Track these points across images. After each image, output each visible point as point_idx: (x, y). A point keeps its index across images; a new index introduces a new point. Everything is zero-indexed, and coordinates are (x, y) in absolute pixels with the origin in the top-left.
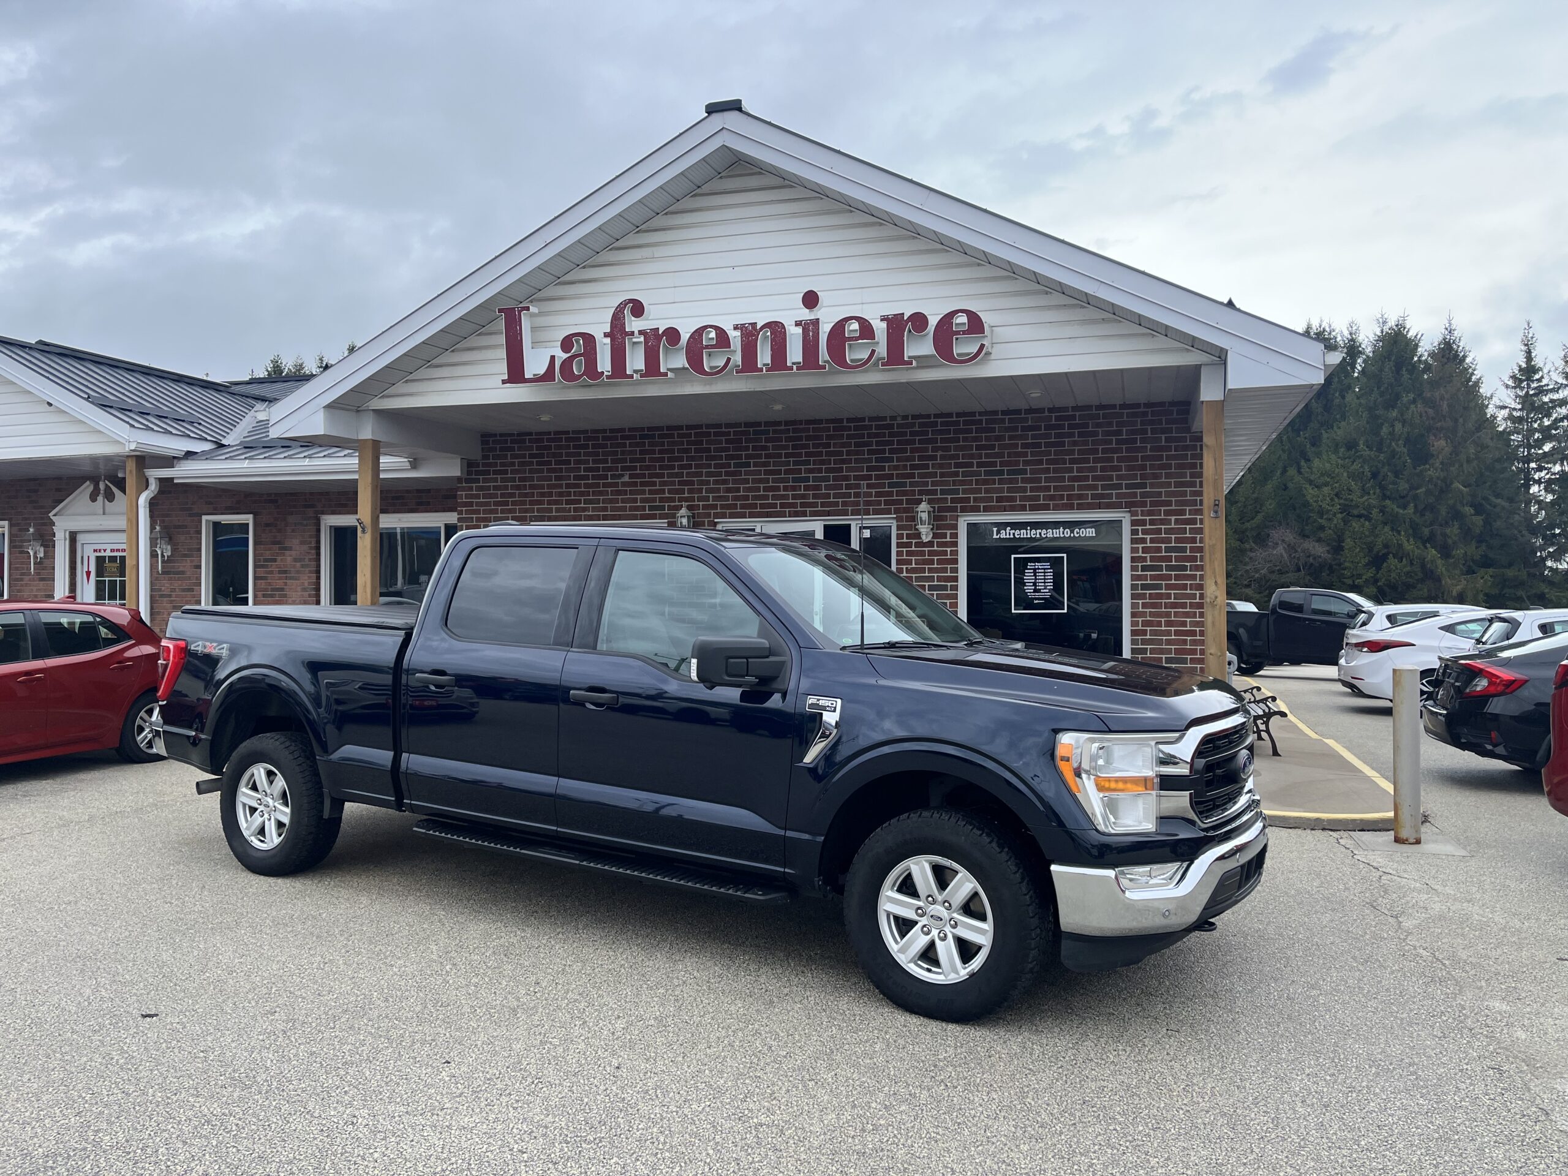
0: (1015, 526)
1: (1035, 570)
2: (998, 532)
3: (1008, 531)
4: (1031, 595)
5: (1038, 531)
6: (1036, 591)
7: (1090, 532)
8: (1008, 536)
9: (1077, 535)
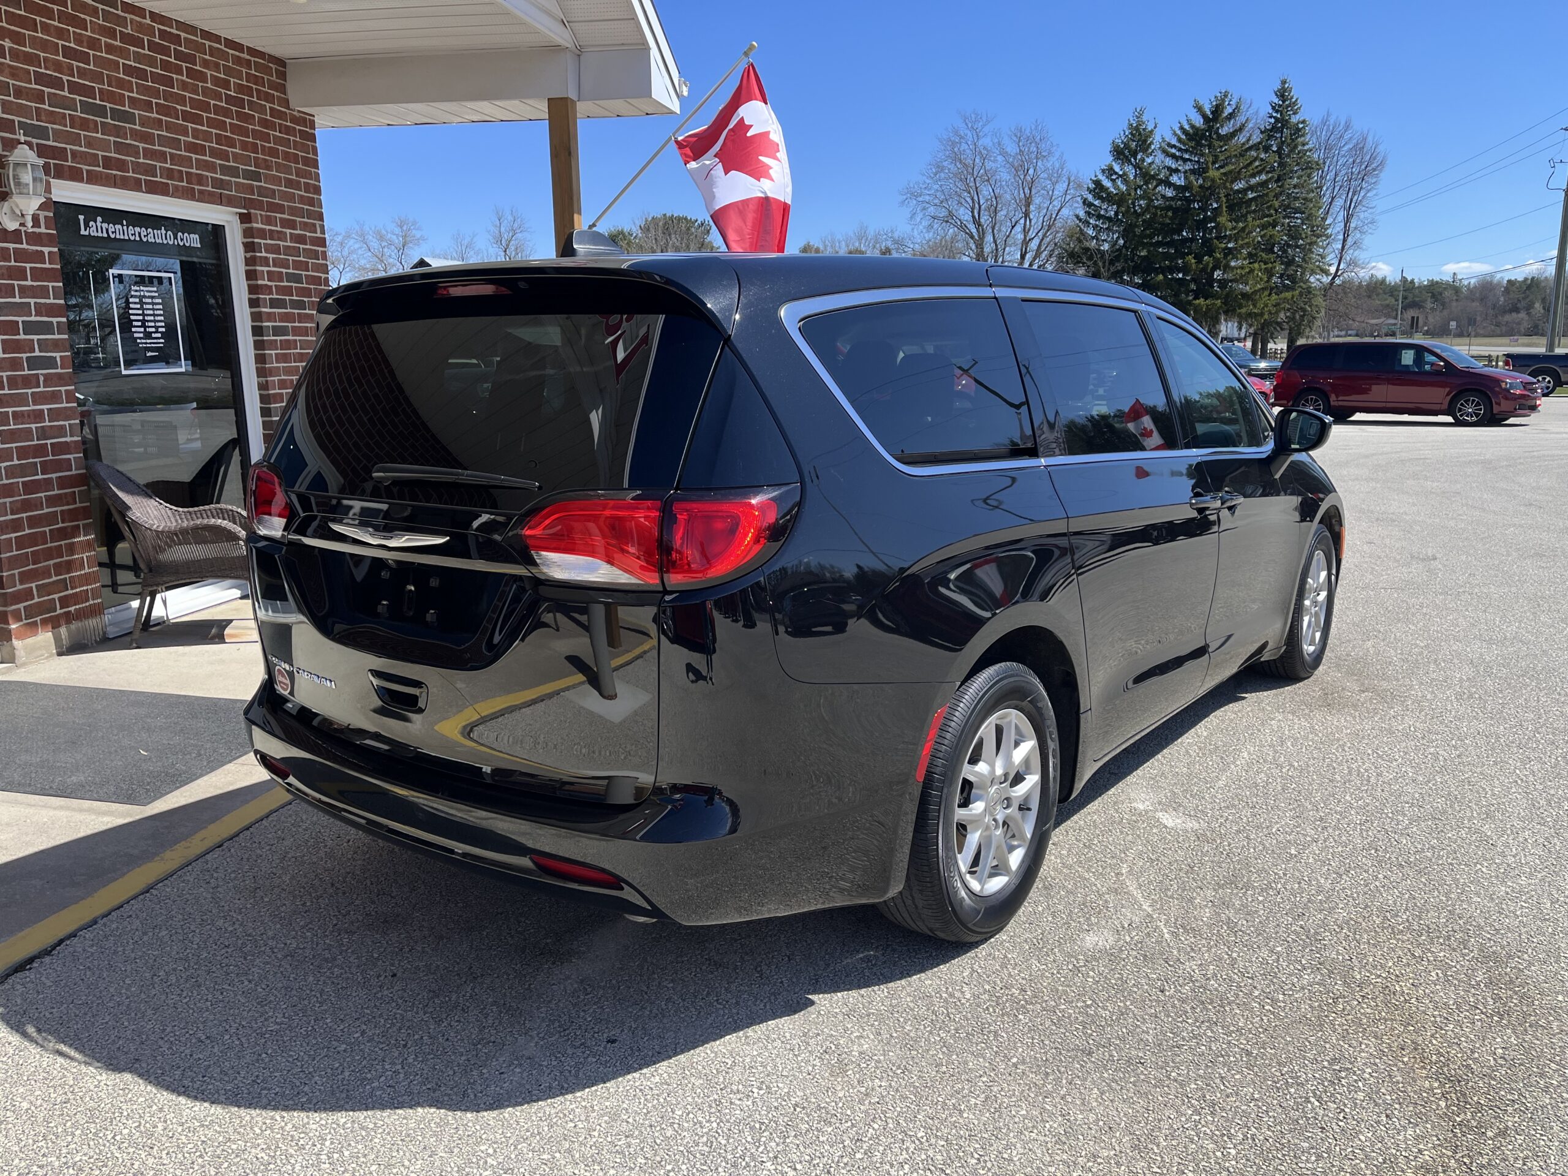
0: (113, 216)
1: (141, 297)
2: (87, 226)
3: (99, 224)
4: (143, 343)
5: (137, 229)
6: (148, 335)
7: (193, 240)
8: (100, 234)
9: (182, 244)
